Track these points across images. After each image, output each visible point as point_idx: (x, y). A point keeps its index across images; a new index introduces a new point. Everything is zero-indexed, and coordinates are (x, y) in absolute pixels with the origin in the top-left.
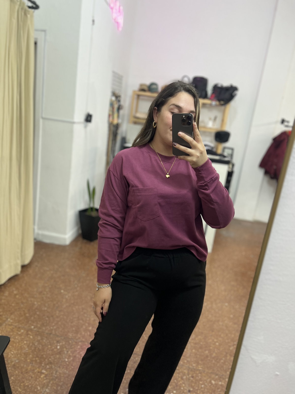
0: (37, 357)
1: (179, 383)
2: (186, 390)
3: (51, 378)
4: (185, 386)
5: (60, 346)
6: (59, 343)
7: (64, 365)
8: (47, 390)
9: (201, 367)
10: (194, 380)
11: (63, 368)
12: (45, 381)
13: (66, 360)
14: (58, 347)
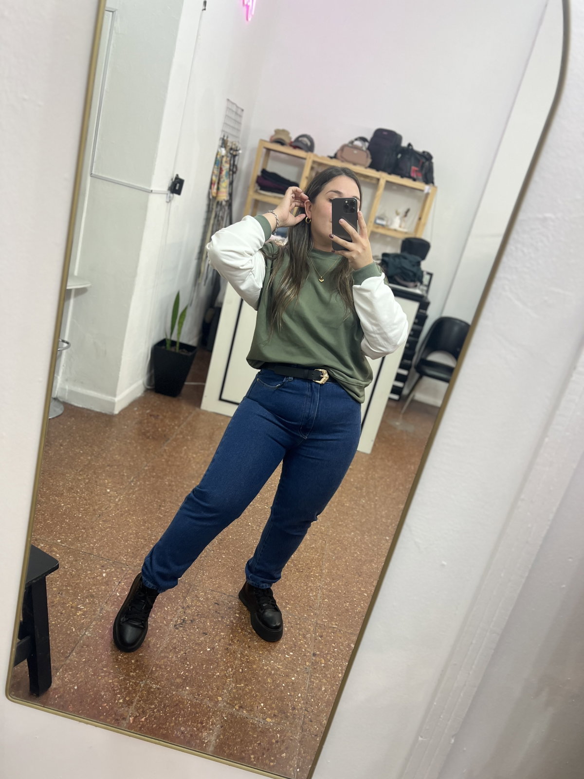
0: (69, 585)
1: (299, 643)
2: (309, 652)
3: (94, 617)
4: (308, 647)
5: (107, 574)
6: (106, 570)
7: (115, 601)
8: (86, 633)
9: (336, 625)
10: (323, 641)
11: (114, 604)
12: (82, 621)
13: (118, 594)
14: (104, 575)
